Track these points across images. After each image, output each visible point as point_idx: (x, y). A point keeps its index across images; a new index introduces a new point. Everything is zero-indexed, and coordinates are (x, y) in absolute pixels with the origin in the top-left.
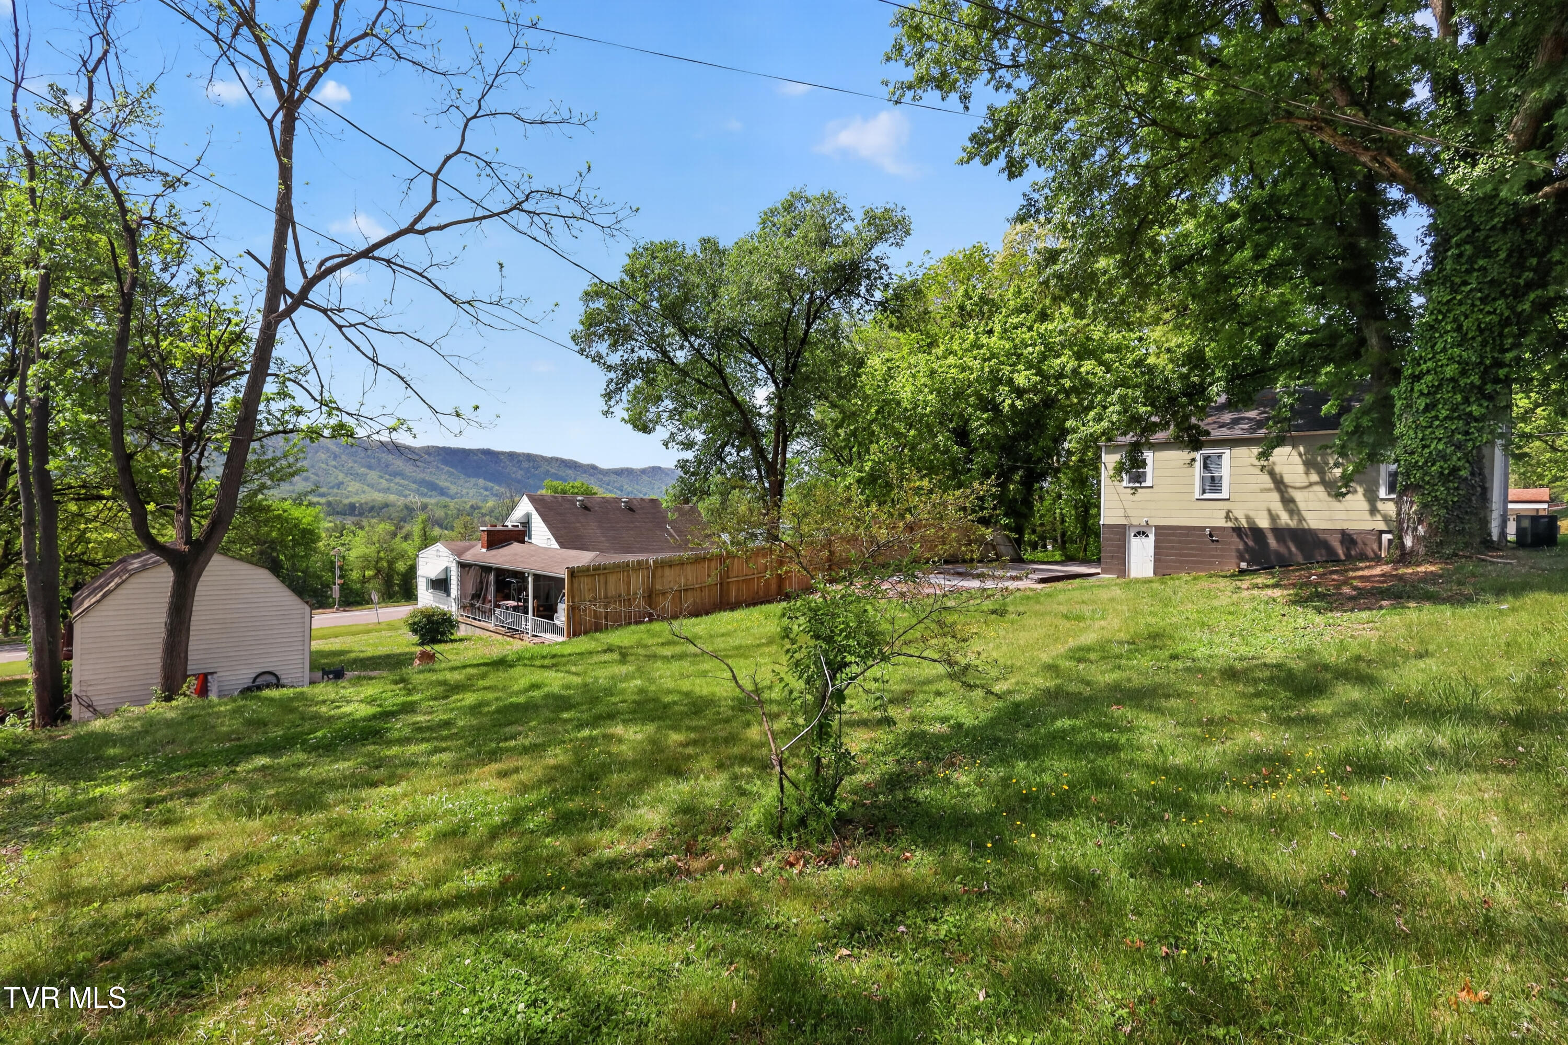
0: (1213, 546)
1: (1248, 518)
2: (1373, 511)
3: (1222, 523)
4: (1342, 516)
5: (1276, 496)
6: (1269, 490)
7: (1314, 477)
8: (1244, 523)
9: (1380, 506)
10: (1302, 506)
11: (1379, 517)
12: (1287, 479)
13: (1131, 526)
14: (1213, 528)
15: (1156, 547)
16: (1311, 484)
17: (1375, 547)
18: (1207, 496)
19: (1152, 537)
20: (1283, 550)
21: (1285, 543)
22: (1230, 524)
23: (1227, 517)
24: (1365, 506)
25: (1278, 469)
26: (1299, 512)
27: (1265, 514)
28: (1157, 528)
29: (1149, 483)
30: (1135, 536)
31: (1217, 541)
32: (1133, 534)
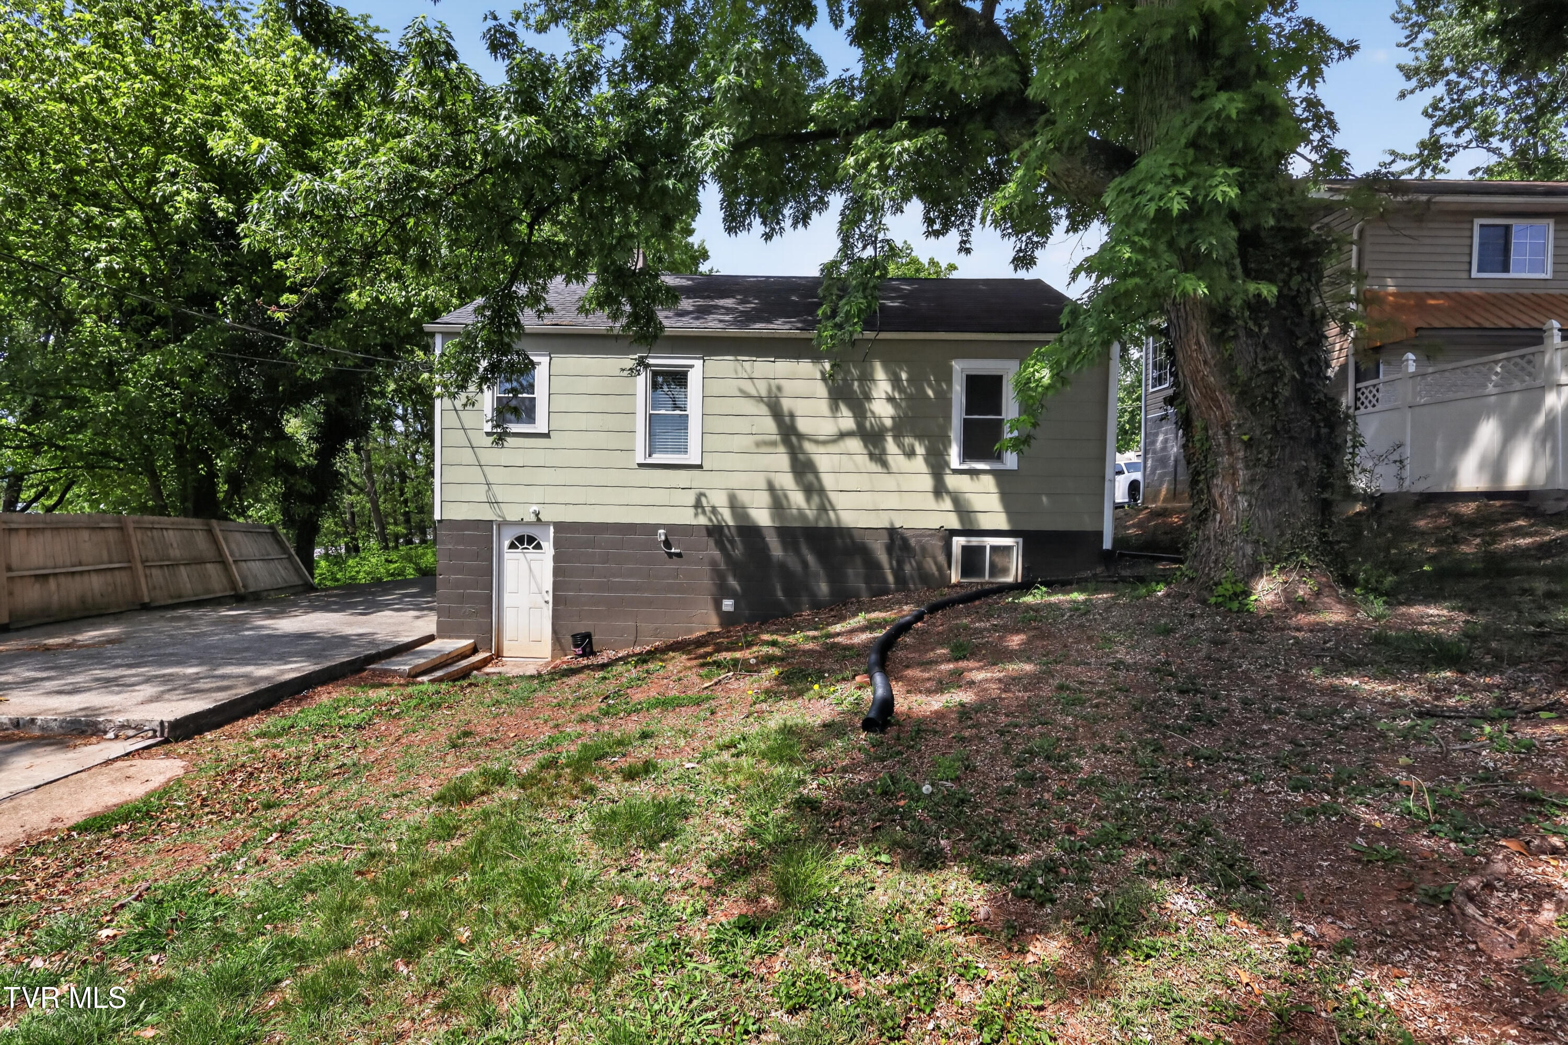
0: (673, 565)
1: (734, 505)
2: (939, 490)
3: (686, 517)
4: (892, 501)
5: (781, 460)
6: (773, 444)
7: (847, 422)
8: (728, 518)
9: (952, 481)
10: (828, 481)
11: (948, 504)
12: (803, 426)
13: (501, 524)
14: (672, 529)
15: (557, 572)
16: (842, 435)
17: (942, 559)
18: (658, 458)
19: (548, 547)
20: (793, 563)
21: (797, 551)
22: (702, 520)
23: (698, 505)
24: (927, 482)
25: (786, 404)
26: (822, 491)
27: (764, 498)
28: (560, 527)
29: (541, 426)
30: (512, 546)
31: (679, 555)
32: (507, 543)
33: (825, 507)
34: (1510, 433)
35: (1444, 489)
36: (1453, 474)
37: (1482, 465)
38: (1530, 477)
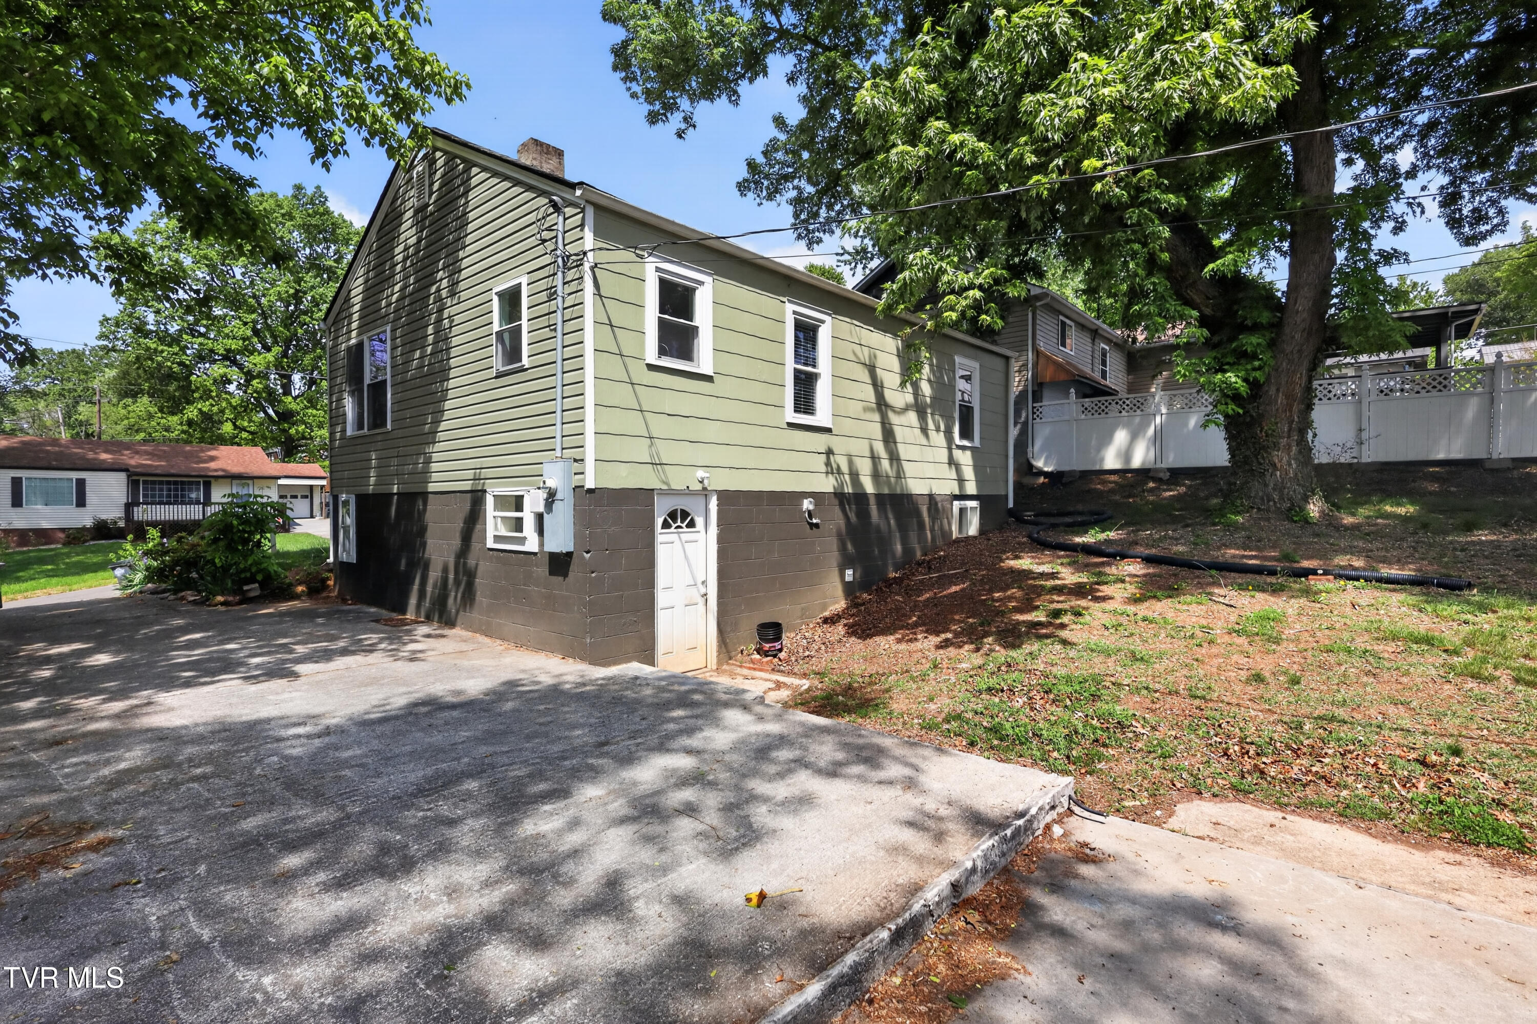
0: (812, 535)
1: (853, 472)
2: (950, 462)
3: (822, 483)
4: (931, 471)
5: (878, 427)
6: (873, 411)
7: (909, 396)
8: (848, 484)
9: (956, 455)
10: (901, 451)
11: (954, 473)
12: (888, 395)
15: (721, 555)
16: (907, 408)
18: (802, 419)
20: (883, 527)
21: (886, 517)
23: (828, 470)
24: (945, 454)
25: (879, 374)
26: (898, 460)
27: (869, 466)
28: (724, 497)
29: (703, 365)
30: (666, 525)
31: (817, 526)
32: (659, 521)
33: (900, 475)
34: (1134, 437)
35: (1098, 468)
36: (1102, 460)
37: (1118, 455)
38: (1143, 463)
